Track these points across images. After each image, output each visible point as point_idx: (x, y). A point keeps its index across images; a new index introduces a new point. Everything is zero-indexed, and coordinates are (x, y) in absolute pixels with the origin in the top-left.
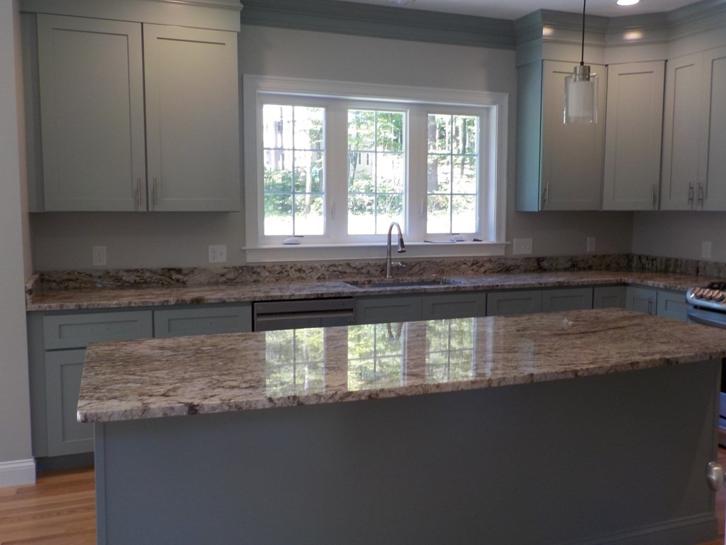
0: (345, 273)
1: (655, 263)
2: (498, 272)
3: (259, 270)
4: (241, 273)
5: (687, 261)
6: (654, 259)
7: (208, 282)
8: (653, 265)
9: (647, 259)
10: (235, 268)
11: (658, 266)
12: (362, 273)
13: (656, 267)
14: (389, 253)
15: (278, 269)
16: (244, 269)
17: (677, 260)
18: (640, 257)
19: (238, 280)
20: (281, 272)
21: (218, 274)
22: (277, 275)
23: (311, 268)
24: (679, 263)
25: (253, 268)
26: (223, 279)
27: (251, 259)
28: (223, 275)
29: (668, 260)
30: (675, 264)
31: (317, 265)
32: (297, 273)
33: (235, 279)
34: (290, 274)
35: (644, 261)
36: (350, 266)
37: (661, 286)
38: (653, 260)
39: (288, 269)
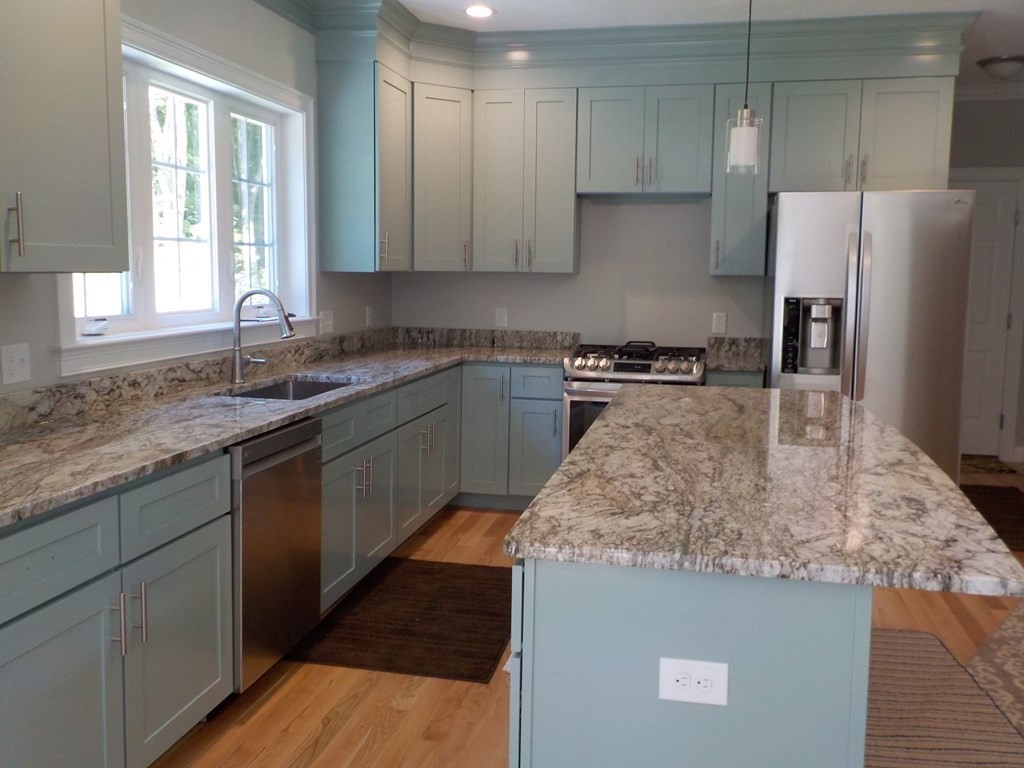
0: (184, 381)
1: (431, 336)
2: (315, 361)
3: (83, 390)
4: (59, 401)
5: (478, 331)
6: (430, 332)
7: (11, 428)
8: (428, 338)
9: (420, 332)
10: (49, 389)
11: (437, 339)
12: (202, 379)
13: (434, 341)
14: (238, 340)
15: (107, 383)
16: (63, 390)
17: (464, 331)
18: (408, 331)
19: (56, 415)
20: (112, 390)
21: (24, 408)
22: (106, 397)
23: (148, 377)
24: (468, 334)
25: (74, 387)
26: (33, 416)
27: (70, 369)
28: (32, 409)
29: (451, 331)
30: (461, 336)
31: (153, 370)
32: (132, 388)
33: (50, 414)
34: (123, 392)
35: (414, 334)
36: (189, 369)
37: (518, 361)
38: (428, 332)
39: (120, 383)
